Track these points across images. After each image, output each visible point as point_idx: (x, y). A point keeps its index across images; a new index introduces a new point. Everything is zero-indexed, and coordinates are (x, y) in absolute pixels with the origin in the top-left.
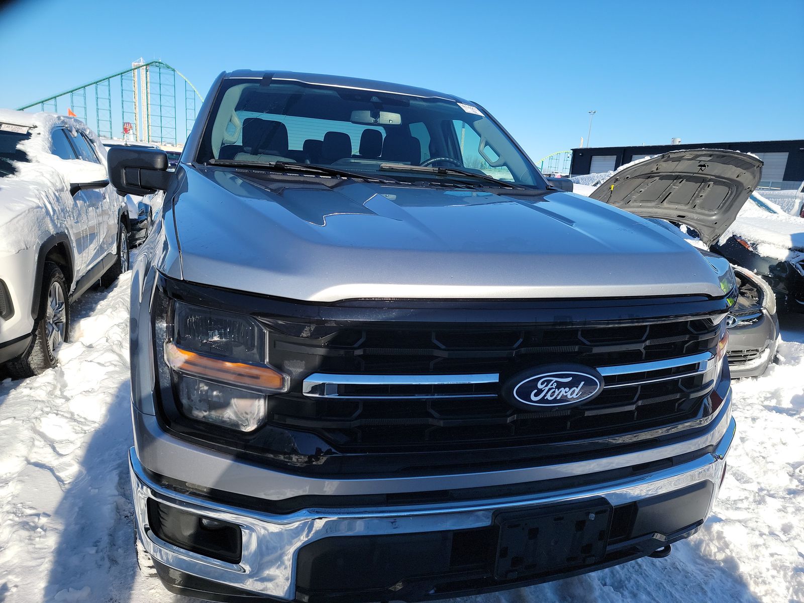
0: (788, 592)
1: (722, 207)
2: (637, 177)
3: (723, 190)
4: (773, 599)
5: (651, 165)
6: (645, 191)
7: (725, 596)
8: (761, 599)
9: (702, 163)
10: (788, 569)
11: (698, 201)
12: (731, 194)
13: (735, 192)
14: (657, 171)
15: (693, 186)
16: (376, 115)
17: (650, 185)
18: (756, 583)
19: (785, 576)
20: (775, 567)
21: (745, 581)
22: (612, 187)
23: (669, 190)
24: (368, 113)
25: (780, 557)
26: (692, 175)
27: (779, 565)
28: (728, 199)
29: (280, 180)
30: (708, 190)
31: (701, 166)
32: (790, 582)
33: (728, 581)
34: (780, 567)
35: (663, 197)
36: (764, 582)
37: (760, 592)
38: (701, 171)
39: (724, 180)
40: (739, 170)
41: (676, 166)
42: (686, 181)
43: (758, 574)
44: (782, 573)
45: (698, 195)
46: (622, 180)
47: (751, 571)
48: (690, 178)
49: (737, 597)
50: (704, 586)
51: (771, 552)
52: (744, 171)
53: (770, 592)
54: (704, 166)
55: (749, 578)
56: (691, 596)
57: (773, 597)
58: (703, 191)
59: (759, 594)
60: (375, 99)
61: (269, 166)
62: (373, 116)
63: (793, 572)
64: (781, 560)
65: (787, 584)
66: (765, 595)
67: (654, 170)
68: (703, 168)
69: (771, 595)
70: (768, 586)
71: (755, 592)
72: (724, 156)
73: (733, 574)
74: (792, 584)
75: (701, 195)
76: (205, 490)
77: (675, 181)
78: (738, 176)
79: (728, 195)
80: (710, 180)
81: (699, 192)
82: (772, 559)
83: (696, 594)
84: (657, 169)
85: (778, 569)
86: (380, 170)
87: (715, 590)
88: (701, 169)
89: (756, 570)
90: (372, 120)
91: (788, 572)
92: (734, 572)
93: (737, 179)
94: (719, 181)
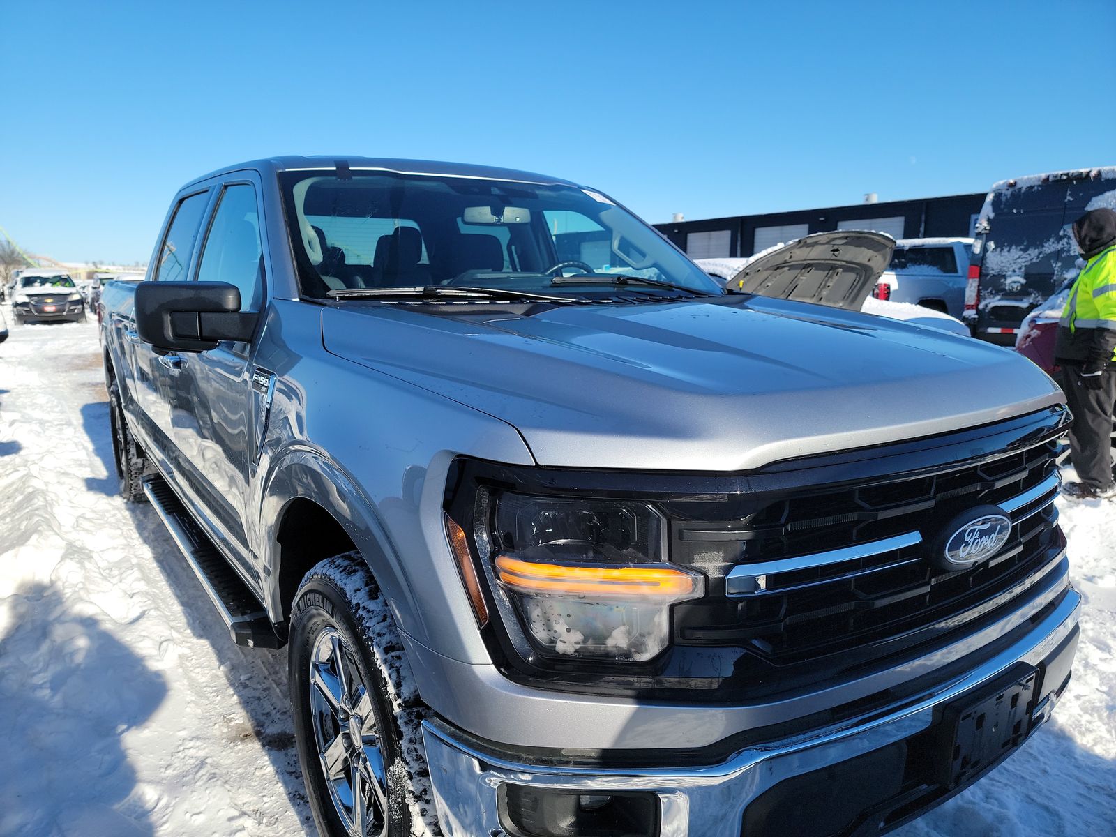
0: (1111, 735)
1: (848, 298)
2: (767, 269)
3: (851, 277)
4: (1104, 747)
5: (784, 254)
6: (771, 286)
7: (1057, 757)
8: (1093, 751)
9: (835, 247)
10: (1102, 709)
11: (824, 293)
12: (859, 281)
13: (863, 276)
14: (791, 260)
15: (821, 274)
16: (498, 212)
17: (778, 276)
18: (1080, 733)
19: (1100, 718)
20: (1085, 711)
21: (1068, 734)
22: (741, 282)
23: (796, 281)
24: (487, 210)
25: (1087, 698)
26: (823, 262)
27: (1089, 707)
28: (855, 287)
29: (469, 312)
30: (836, 278)
31: (834, 251)
32: (1109, 724)
33: (1049, 738)
34: (1091, 710)
35: (789, 290)
36: (1088, 730)
37: (1088, 742)
38: (834, 257)
39: (854, 266)
40: (870, 253)
41: (809, 253)
42: (815, 270)
43: (1077, 722)
44: (1096, 715)
45: (825, 285)
46: (752, 274)
47: (1068, 720)
48: (819, 266)
49: (1069, 755)
50: (1030, 751)
51: (1075, 695)
52: (875, 254)
53: (1099, 739)
54: (837, 250)
55: (1071, 729)
56: (1024, 766)
57: (1105, 745)
58: (830, 280)
59: (1089, 745)
60: (495, 191)
61: (415, 293)
62: (494, 213)
63: (1108, 712)
64: (1089, 701)
65: (1106, 727)
66: (1095, 744)
67: (787, 258)
68: (836, 253)
69: (1101, 743)
70: (1094, 733)
71: (1082, 744)
72: (859, 238)
73: (1051, 729)
74: (1112, 725)
75: (828, 285)
76: (593, 755)
77: (803, 270)
78: (869, 260)
79: (855, 283)
80: (841, 266)
81: (826, 282)
82: (1079, 702)
83: (1029, 761)
84: (791, 257)
85: (1090, 712)
86: (551, 287)
87: (1042, 753)
88: (834, 254)
89: (1073, 719)
90: (494, 219)
91: (1102, 712)
92: (1052, 727)
93: (869, 264)
94: (849, 267)
